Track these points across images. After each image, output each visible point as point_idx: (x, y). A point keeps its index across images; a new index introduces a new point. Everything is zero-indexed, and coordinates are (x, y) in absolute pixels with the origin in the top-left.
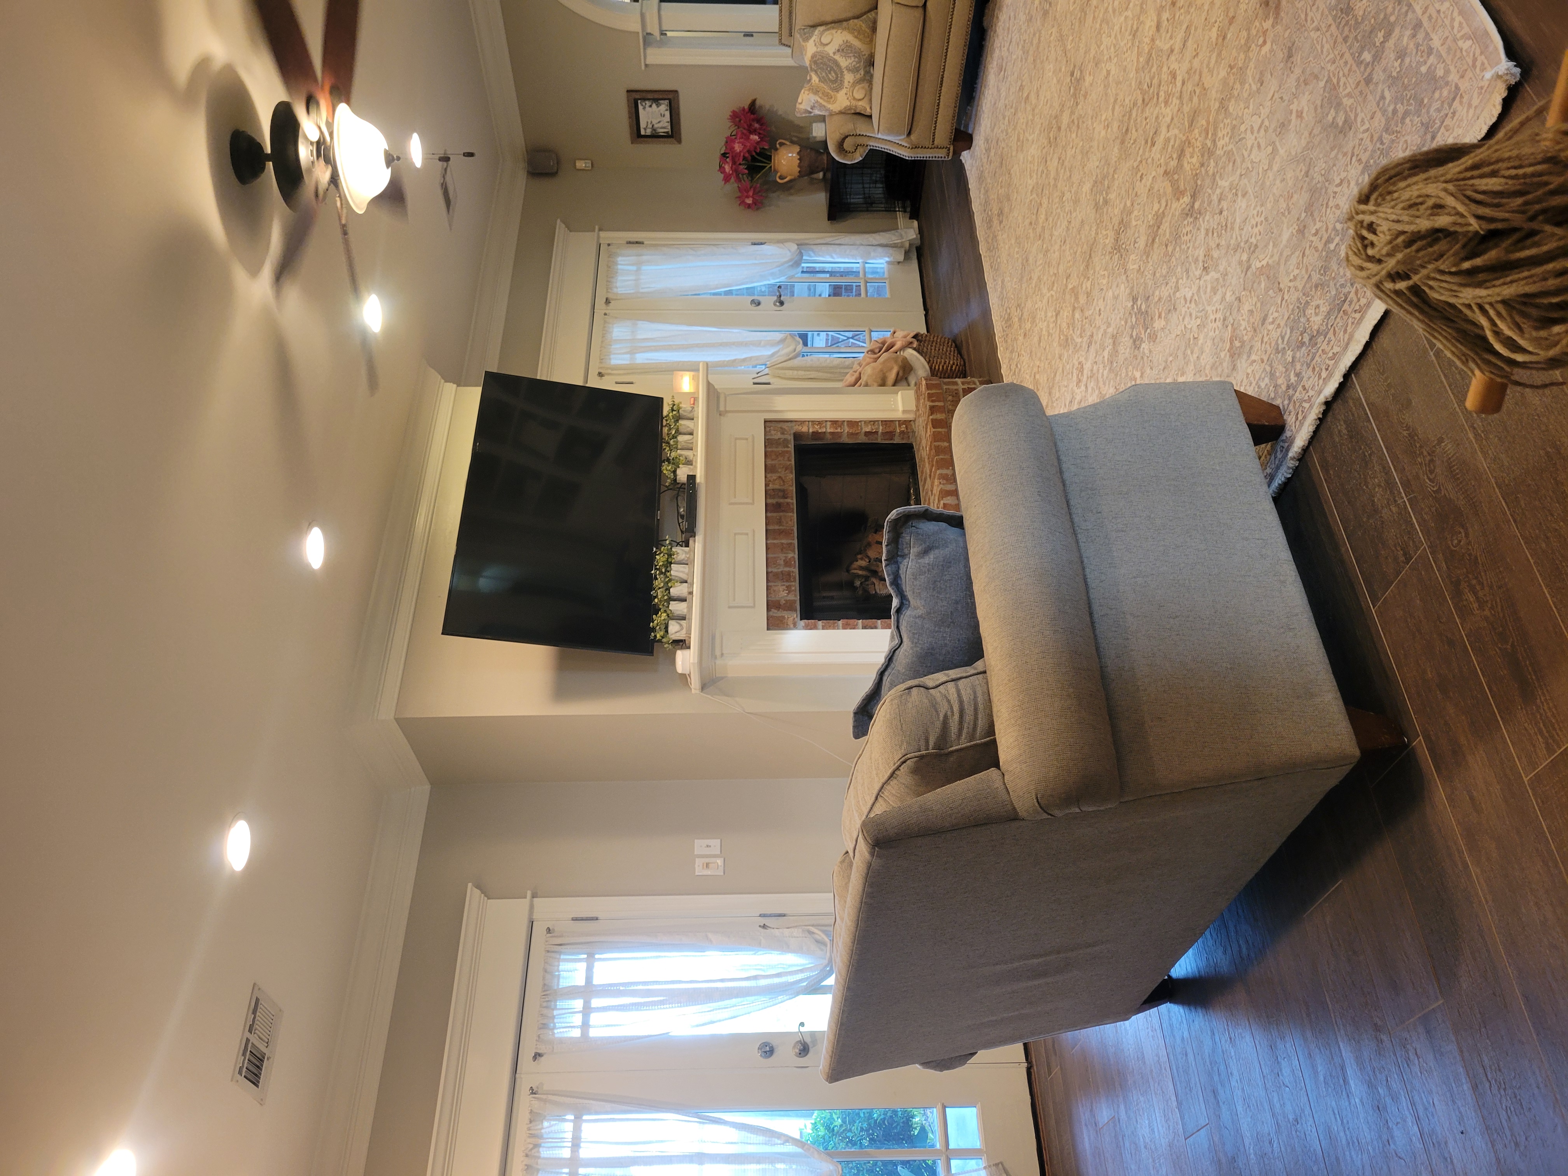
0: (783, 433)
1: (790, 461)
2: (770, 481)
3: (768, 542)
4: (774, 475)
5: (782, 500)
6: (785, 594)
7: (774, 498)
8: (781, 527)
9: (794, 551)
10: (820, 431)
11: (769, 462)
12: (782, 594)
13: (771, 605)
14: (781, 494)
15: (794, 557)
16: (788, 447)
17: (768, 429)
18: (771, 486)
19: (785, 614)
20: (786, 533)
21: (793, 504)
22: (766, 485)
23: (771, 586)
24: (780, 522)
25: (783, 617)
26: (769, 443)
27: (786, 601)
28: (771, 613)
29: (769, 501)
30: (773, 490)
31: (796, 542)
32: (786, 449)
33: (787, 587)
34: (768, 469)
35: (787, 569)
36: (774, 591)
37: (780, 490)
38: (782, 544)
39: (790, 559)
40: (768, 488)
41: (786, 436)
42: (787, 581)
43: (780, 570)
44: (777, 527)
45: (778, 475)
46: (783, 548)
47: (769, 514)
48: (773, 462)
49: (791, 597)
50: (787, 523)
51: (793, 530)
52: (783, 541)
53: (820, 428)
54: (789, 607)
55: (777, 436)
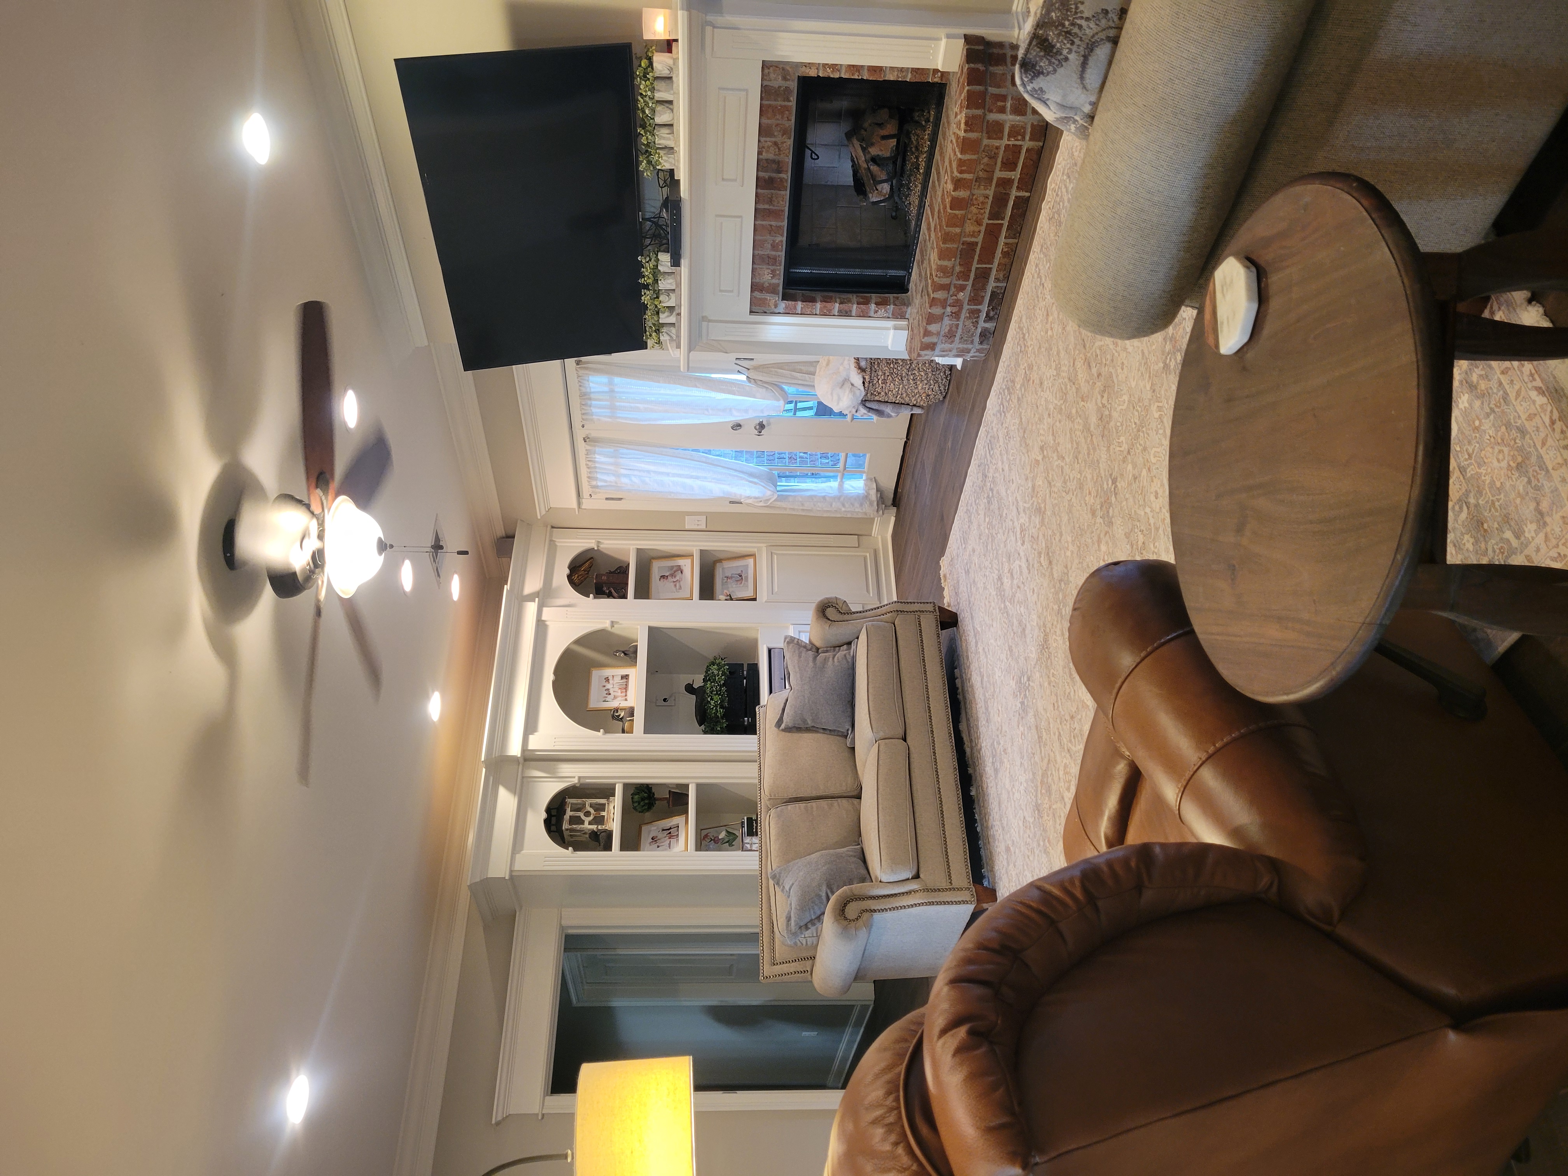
0: (785, 79)
1: (789, 120)
2: (763, 147)
3: (757, 223)
4: (768, 139)
5: (774, 175)
6: (769, 277)
7: (766, 171)
8: (771, 207)
9: (782, 235)
10: (832, 76)
11: (765, 121)
12: (766, 277)
13: (755, 287)
14: (774, 166)
15: (782, 241)
16: (790, 101)
17: (766, 71)
18: (765, 155)
19: (768, 296)
20: (776, 214)
21: (787, 181)
22: (759, 153)
23: (756, 269)
24: (770, 201)
25: (766, 299)
26: (766, 92)
27: (770, 284)
28: (754, 294)
29: (761, 174)
30: (767, 160)
31: (785, 223)
32: (786, 103)
33: (772, 271)
34: (763, 131)
35: (774, 253)
36: (759, 274)
37: (774, 161)
38: (771, 226)
39: (777, 244)
40: (761, 157)
41: (788, 84)
42: (773, 265)
43: (766, 253)
44: (767, 206)
45: (773, 139)
46: (771, 230)
47: (760, 191)
48: (769, 121)
49: (775, 281)
50: (778, 202)
51: (783, 211)
52: (773, 223)
53: (832, 72)
54: (772, 290)
55: (777, 82)
